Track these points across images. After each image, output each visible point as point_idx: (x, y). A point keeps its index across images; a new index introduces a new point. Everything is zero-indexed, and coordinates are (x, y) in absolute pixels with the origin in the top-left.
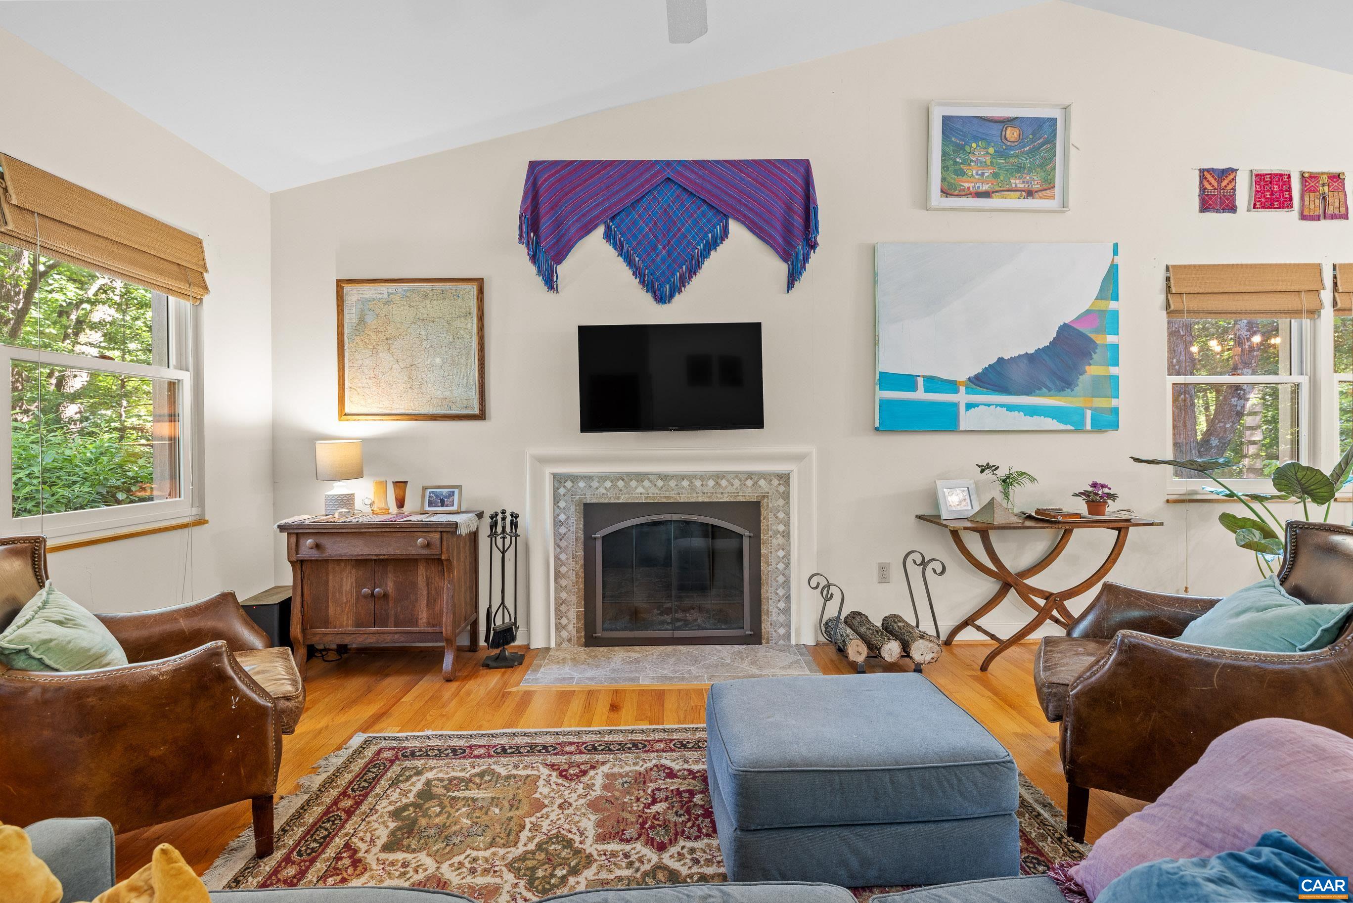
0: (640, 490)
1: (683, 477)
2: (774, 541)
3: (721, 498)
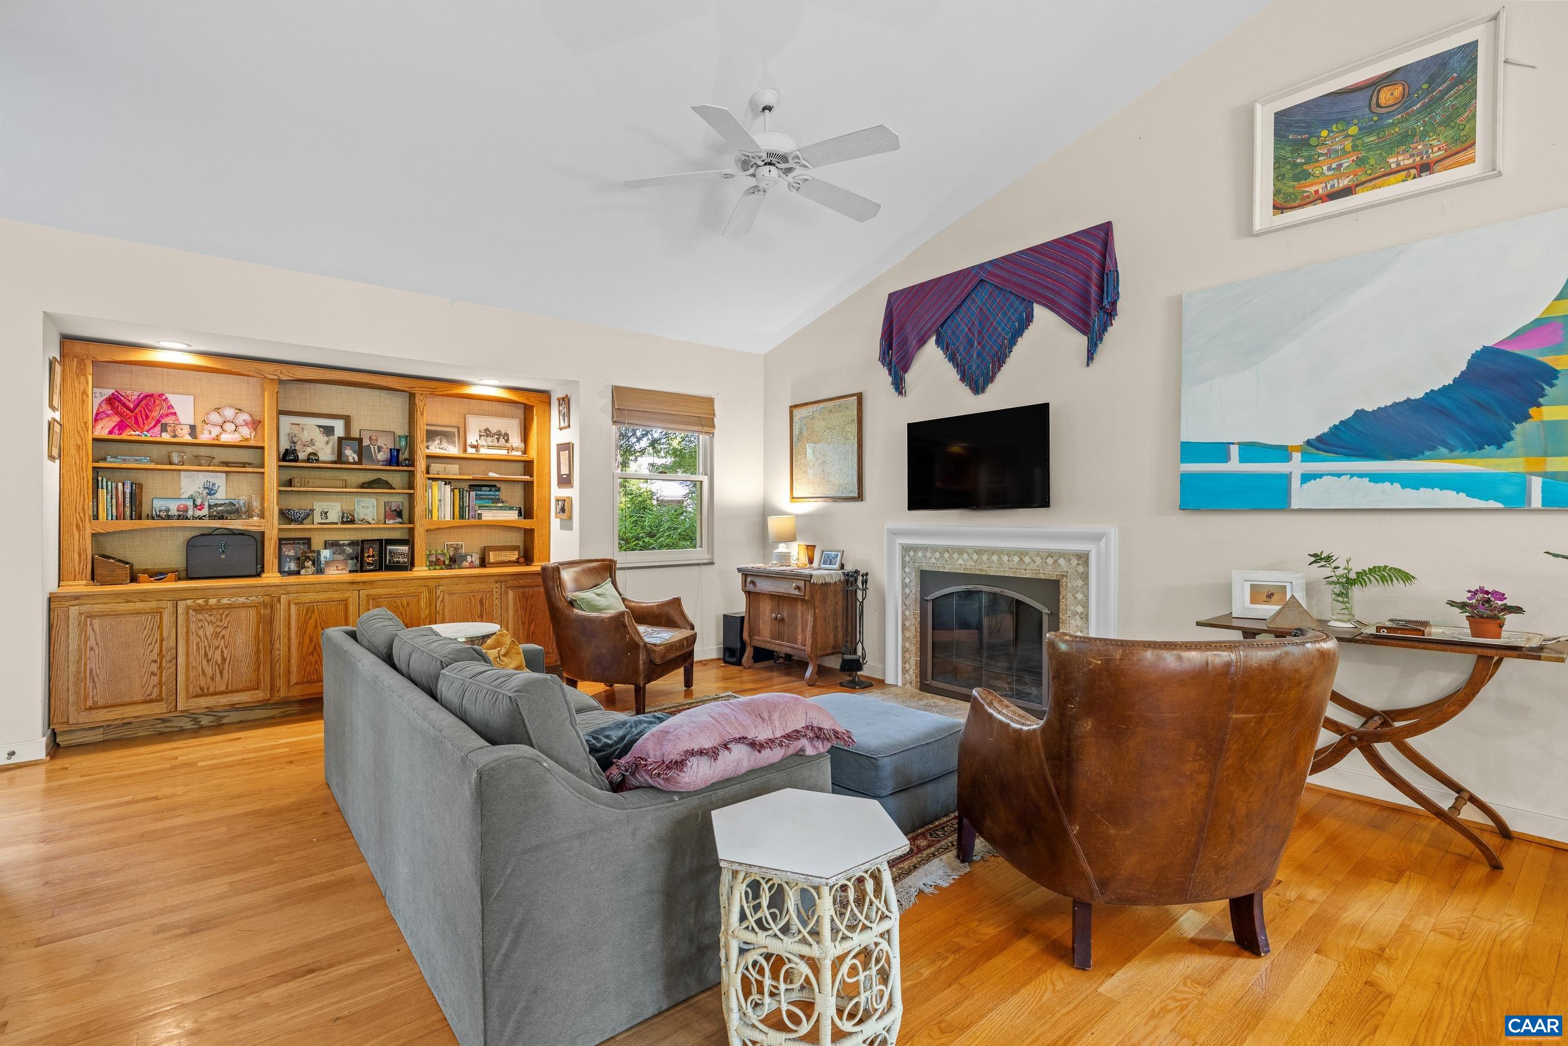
0: (960, 562)
1: (993, 552)
2: (1072, 621)
3: (1024, 574)
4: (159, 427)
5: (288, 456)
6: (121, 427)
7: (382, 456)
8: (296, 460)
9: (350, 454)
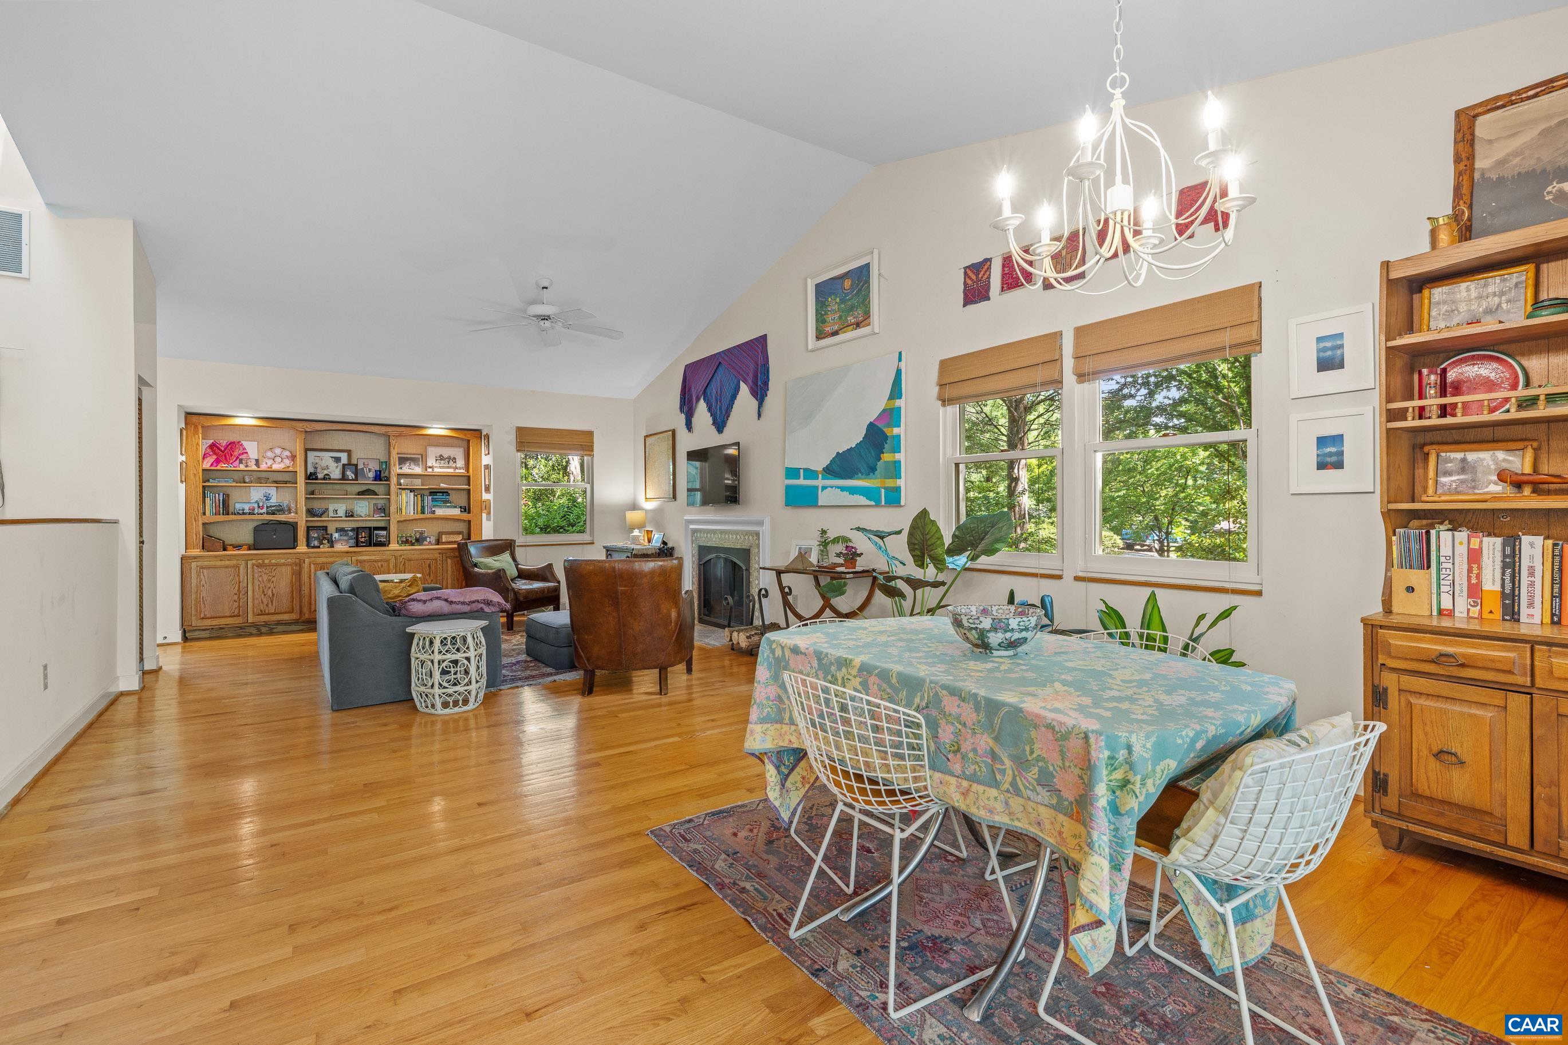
4: (238, 461)
5: (311, 477)
6: (217, 461)
7: (371, 475)
8: (317, 478)
9: (350, 474)
